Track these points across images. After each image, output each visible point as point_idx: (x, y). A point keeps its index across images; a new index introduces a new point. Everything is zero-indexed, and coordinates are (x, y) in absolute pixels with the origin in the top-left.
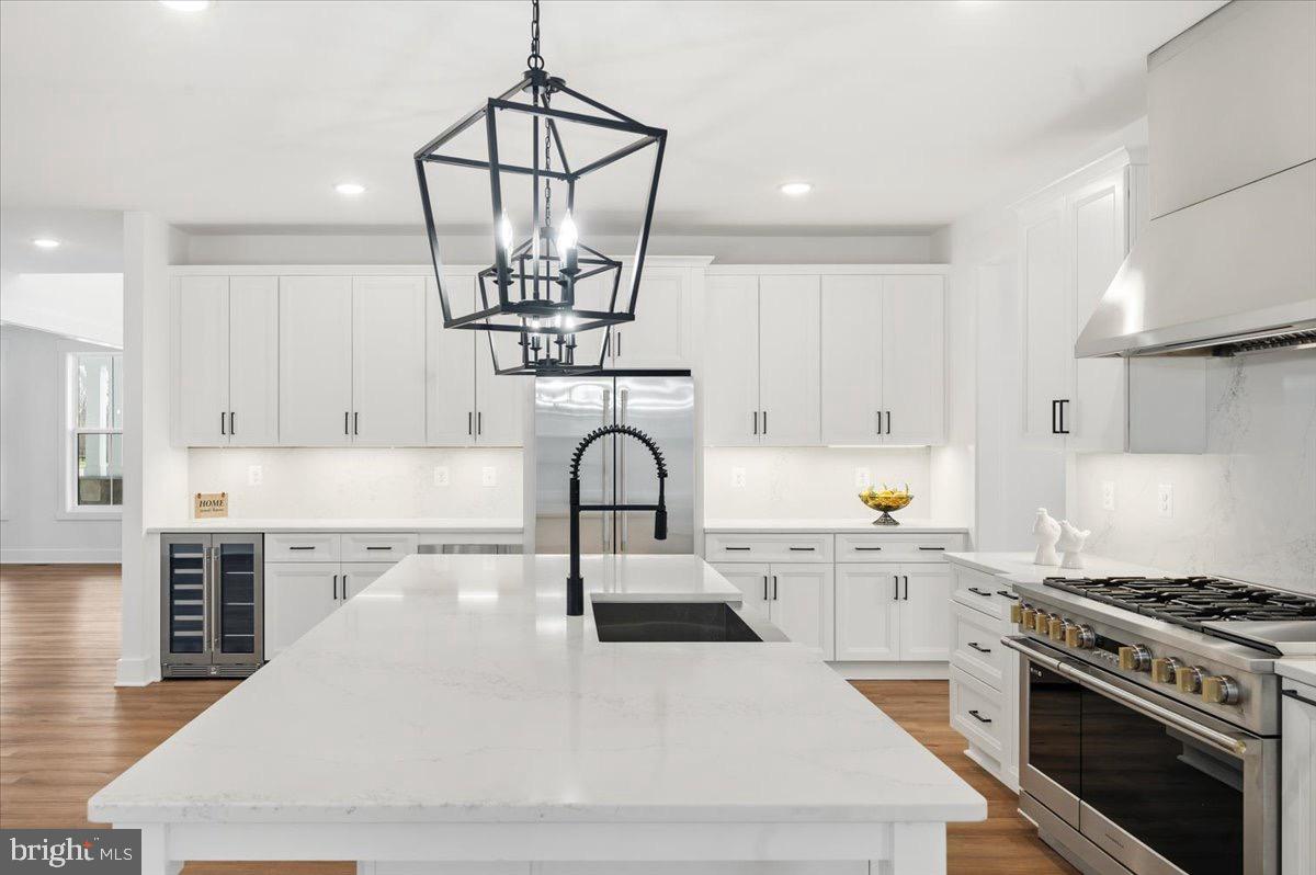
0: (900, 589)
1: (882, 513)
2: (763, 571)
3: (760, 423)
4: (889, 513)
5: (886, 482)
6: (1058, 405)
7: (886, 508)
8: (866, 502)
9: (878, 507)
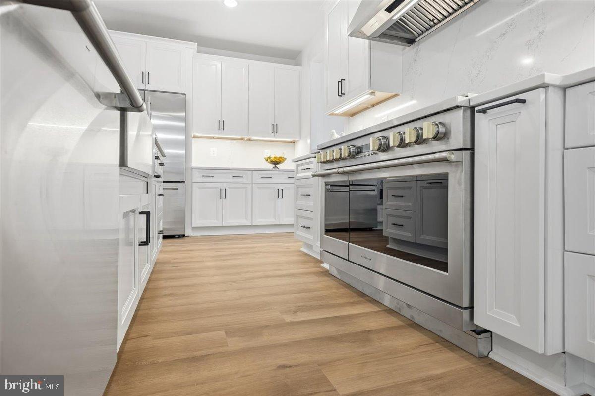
0: (280, 194)
1: (273, 166)
2: (220, 186)
3: (221, 125)
4: (277, 166)
5: (276, 153)
6: (340, 83)
7: (276, 163)
8: (267, 160)
9: (272, 162)
